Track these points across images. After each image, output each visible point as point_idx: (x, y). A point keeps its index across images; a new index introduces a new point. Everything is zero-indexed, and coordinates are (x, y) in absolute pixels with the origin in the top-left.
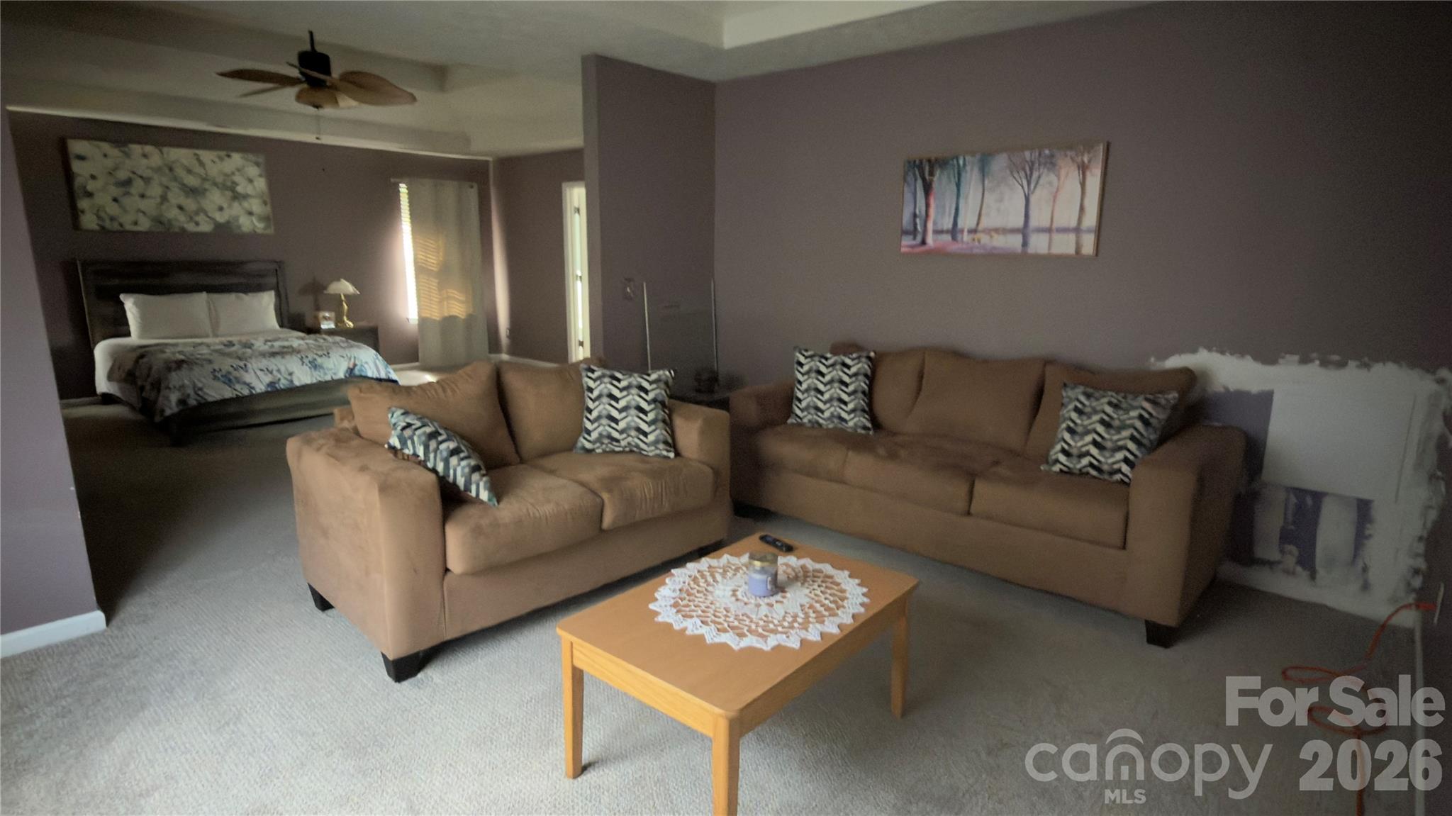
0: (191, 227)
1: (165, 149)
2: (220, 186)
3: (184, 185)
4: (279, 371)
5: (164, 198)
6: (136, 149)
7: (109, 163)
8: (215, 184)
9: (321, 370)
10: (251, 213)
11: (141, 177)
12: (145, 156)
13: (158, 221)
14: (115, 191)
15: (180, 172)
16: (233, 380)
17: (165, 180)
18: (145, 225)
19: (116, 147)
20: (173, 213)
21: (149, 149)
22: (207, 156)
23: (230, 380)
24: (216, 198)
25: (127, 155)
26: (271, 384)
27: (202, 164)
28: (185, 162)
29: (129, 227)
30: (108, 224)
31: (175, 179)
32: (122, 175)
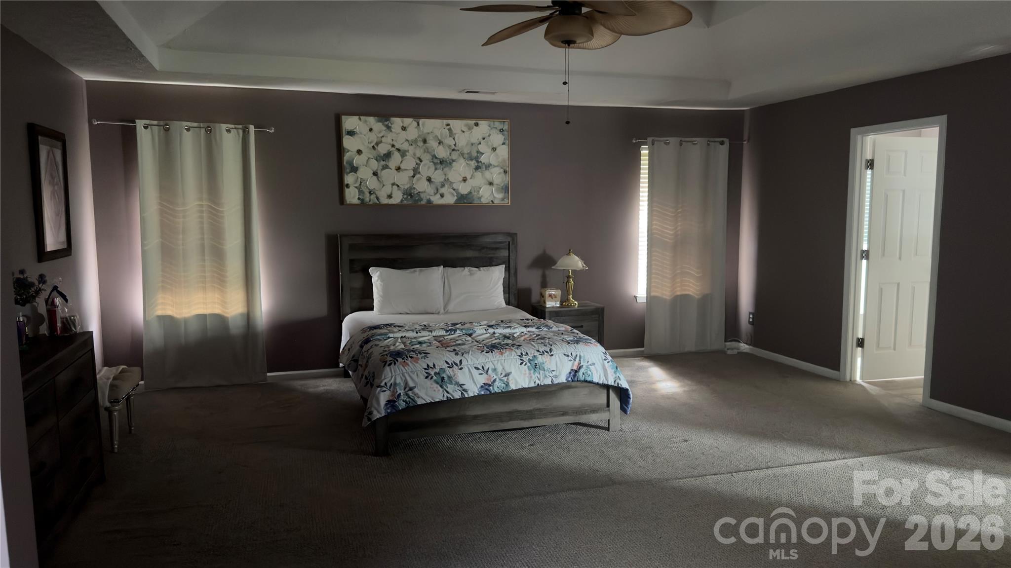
0: (436, 200)
1: (421, 121)
2: (466, 156)
3: (434, 157)
4: (495, 370)
5: (416, 171)
6: (397, 122)
7: (373, 137)
8: (462, 154)
9: (541, 372)
10: (491, 184)
11: (398, 150)
12: (404, 129)
13: (409, 193)
14: (374, 165)
15: (432, 143)
16: (446, 378)
17: (419, 153)
18: (397, 198)
19: (379, 121)
20: (421, 186)
21: (407, 121)
22: (457, 125)
23: (443, 378)
24: (461, 168)
25: (389, 128)
26: (486, 386)
27: (451, 133)
28: (438, 133)
29: (384, 201)
30: (367, 198)
31: (427, 151)
32: (383, 149)
